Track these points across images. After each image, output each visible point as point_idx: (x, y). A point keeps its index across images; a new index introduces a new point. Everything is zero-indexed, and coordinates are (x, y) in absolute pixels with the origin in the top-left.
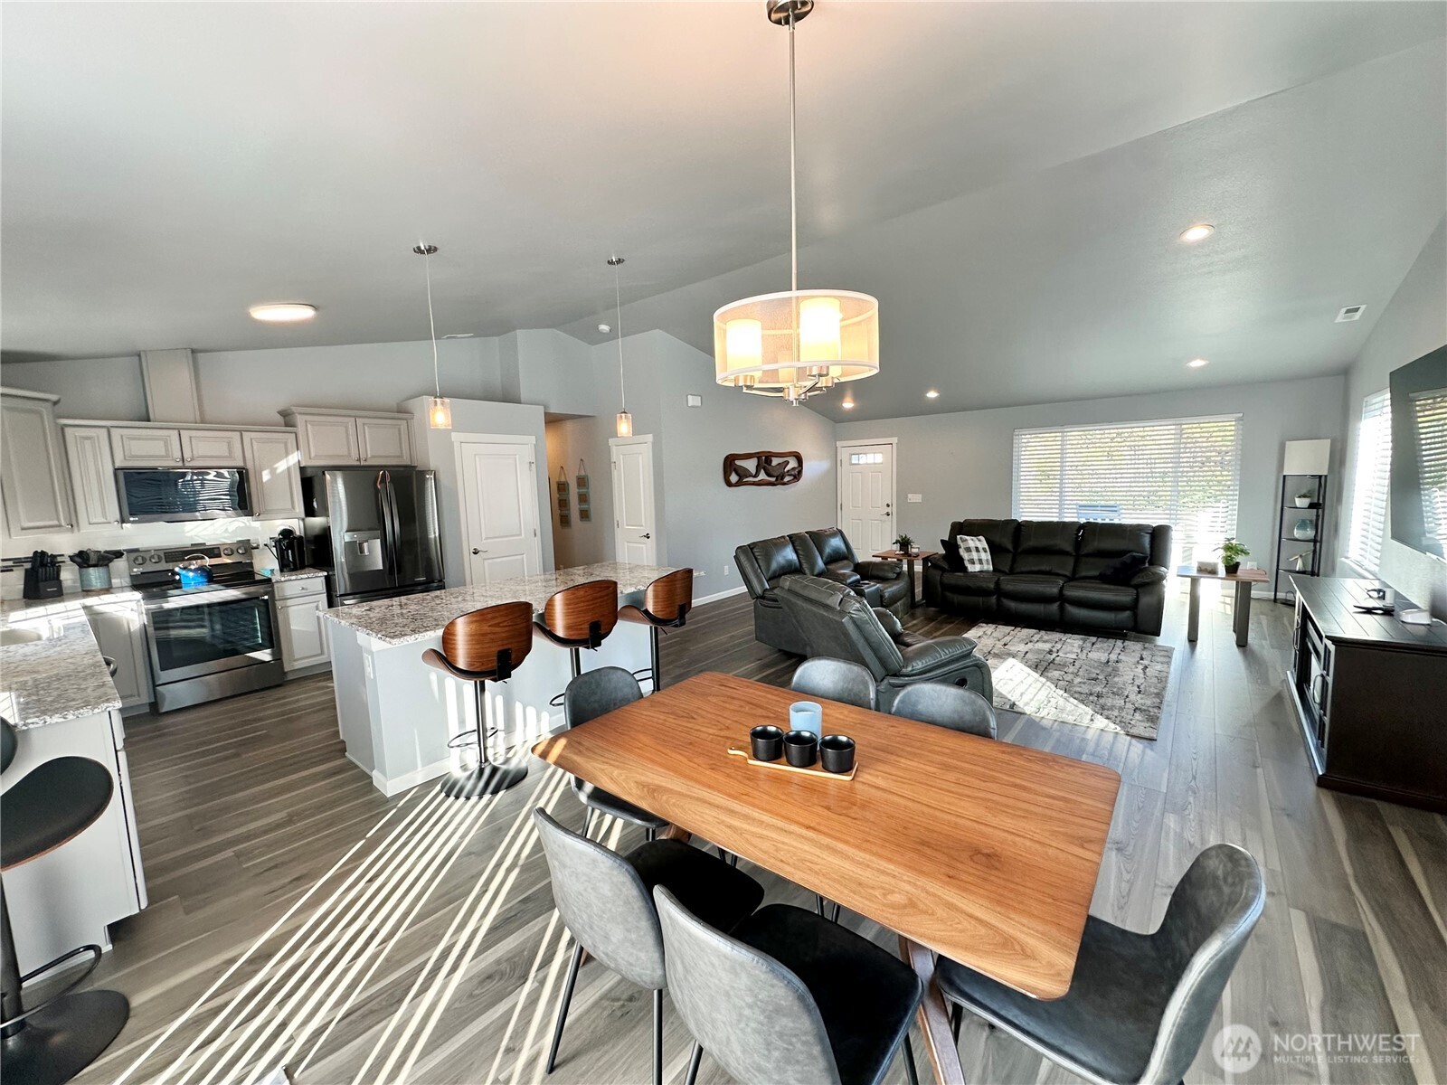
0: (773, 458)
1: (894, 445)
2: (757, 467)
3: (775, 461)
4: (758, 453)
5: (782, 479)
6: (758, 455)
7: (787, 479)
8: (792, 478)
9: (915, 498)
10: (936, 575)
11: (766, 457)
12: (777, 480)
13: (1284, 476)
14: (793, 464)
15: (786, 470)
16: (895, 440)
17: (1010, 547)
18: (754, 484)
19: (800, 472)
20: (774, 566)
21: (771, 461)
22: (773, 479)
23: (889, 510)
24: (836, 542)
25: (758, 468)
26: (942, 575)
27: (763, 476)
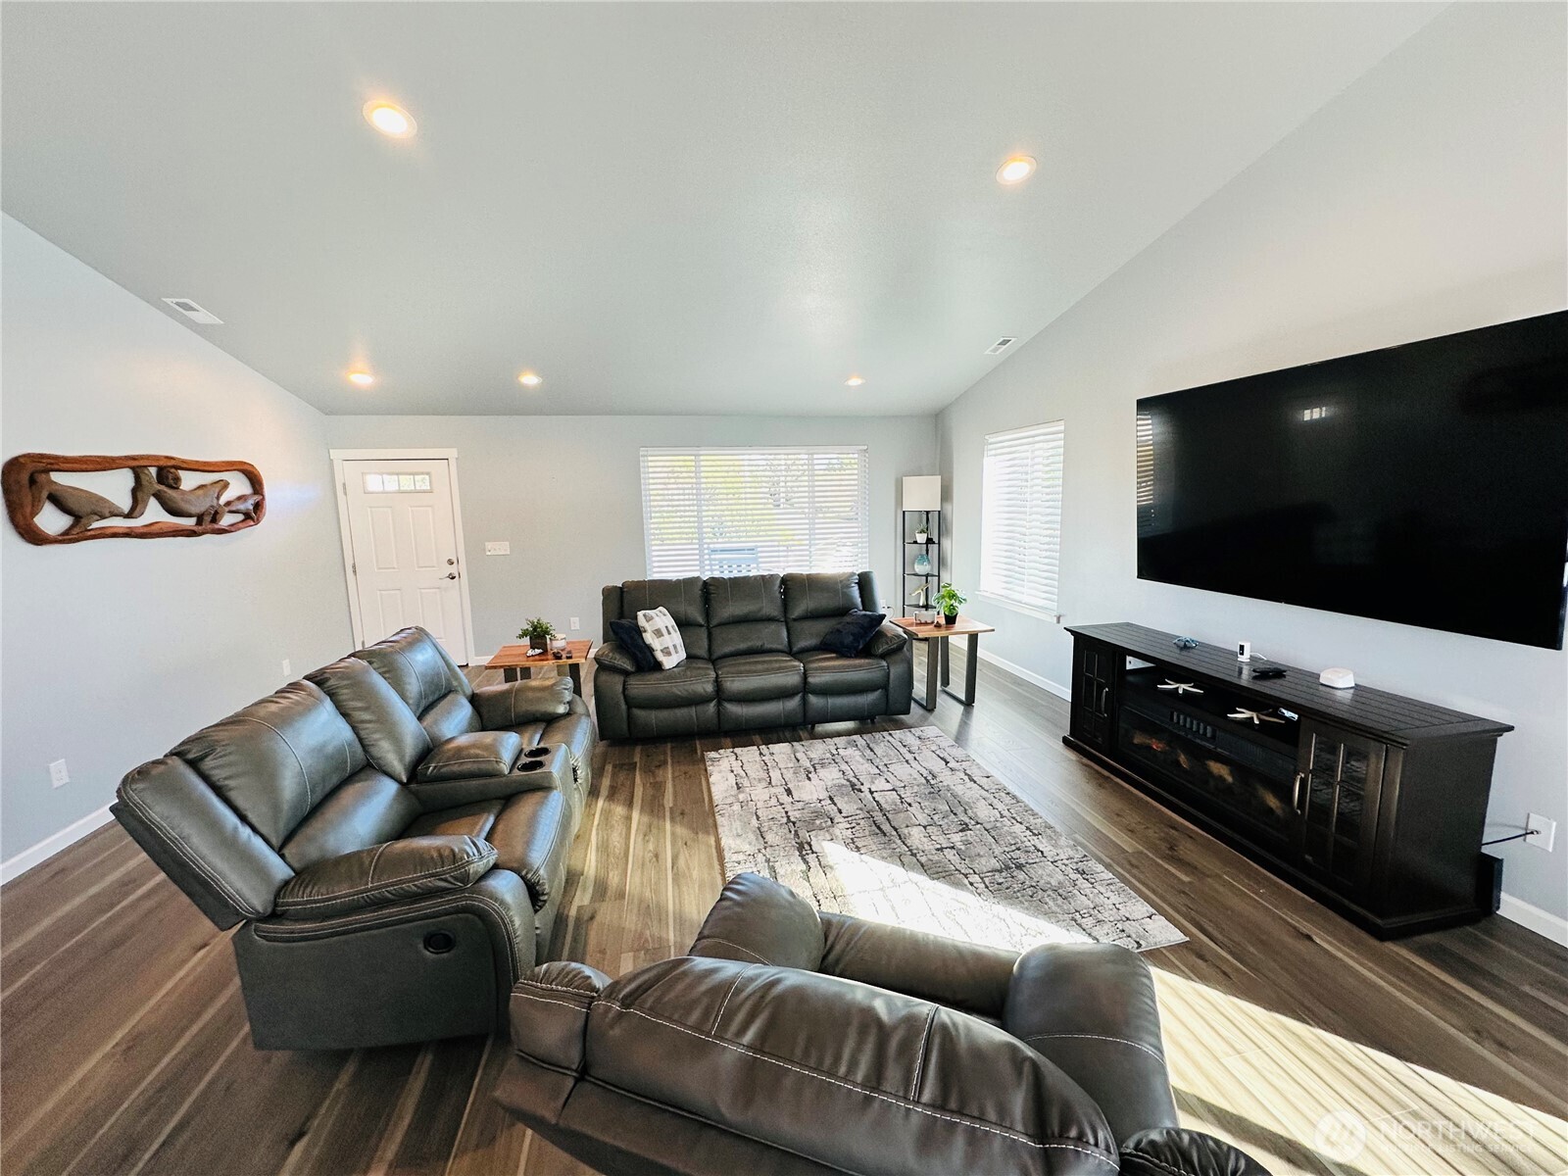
0: (181, 473)
1: (453, 462)
2: (135, 492)
3: (189, 481)
4: (133, 458)
5: (214, 520)
6: (136, 466)
7: (227, 520)
8: (241, 517)
9: (498, 548)
10: (616, 683)
11: (160, 469)
12: (199, 523)
13: (904, 512)
14: (238, 486)
15: (223, 500)
16: (452, 453)
17: (701, 620)
18: (129, 534)
19: (258, 506)
20: (289, 787)
21: (177, 480)
22: (190, 522)
23: (453, 569)
24: (421, 660)
25: (137, 493)
26: (625, 682)
27: (154, 513)
